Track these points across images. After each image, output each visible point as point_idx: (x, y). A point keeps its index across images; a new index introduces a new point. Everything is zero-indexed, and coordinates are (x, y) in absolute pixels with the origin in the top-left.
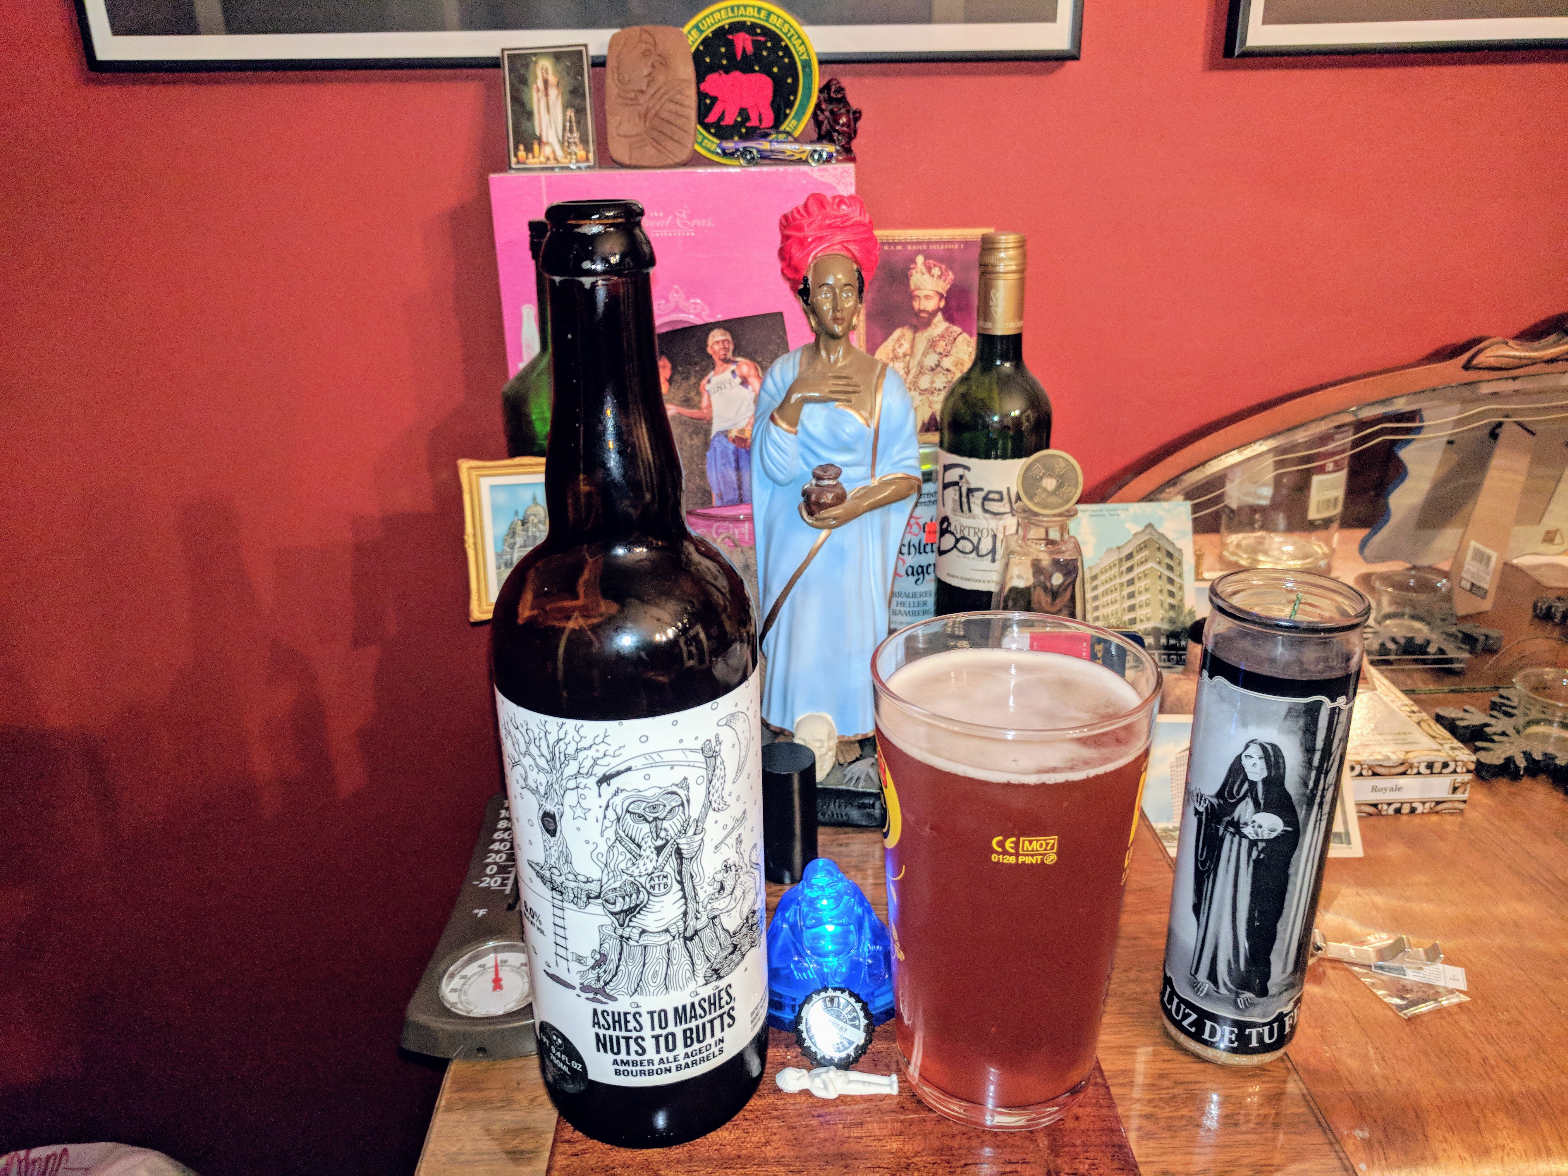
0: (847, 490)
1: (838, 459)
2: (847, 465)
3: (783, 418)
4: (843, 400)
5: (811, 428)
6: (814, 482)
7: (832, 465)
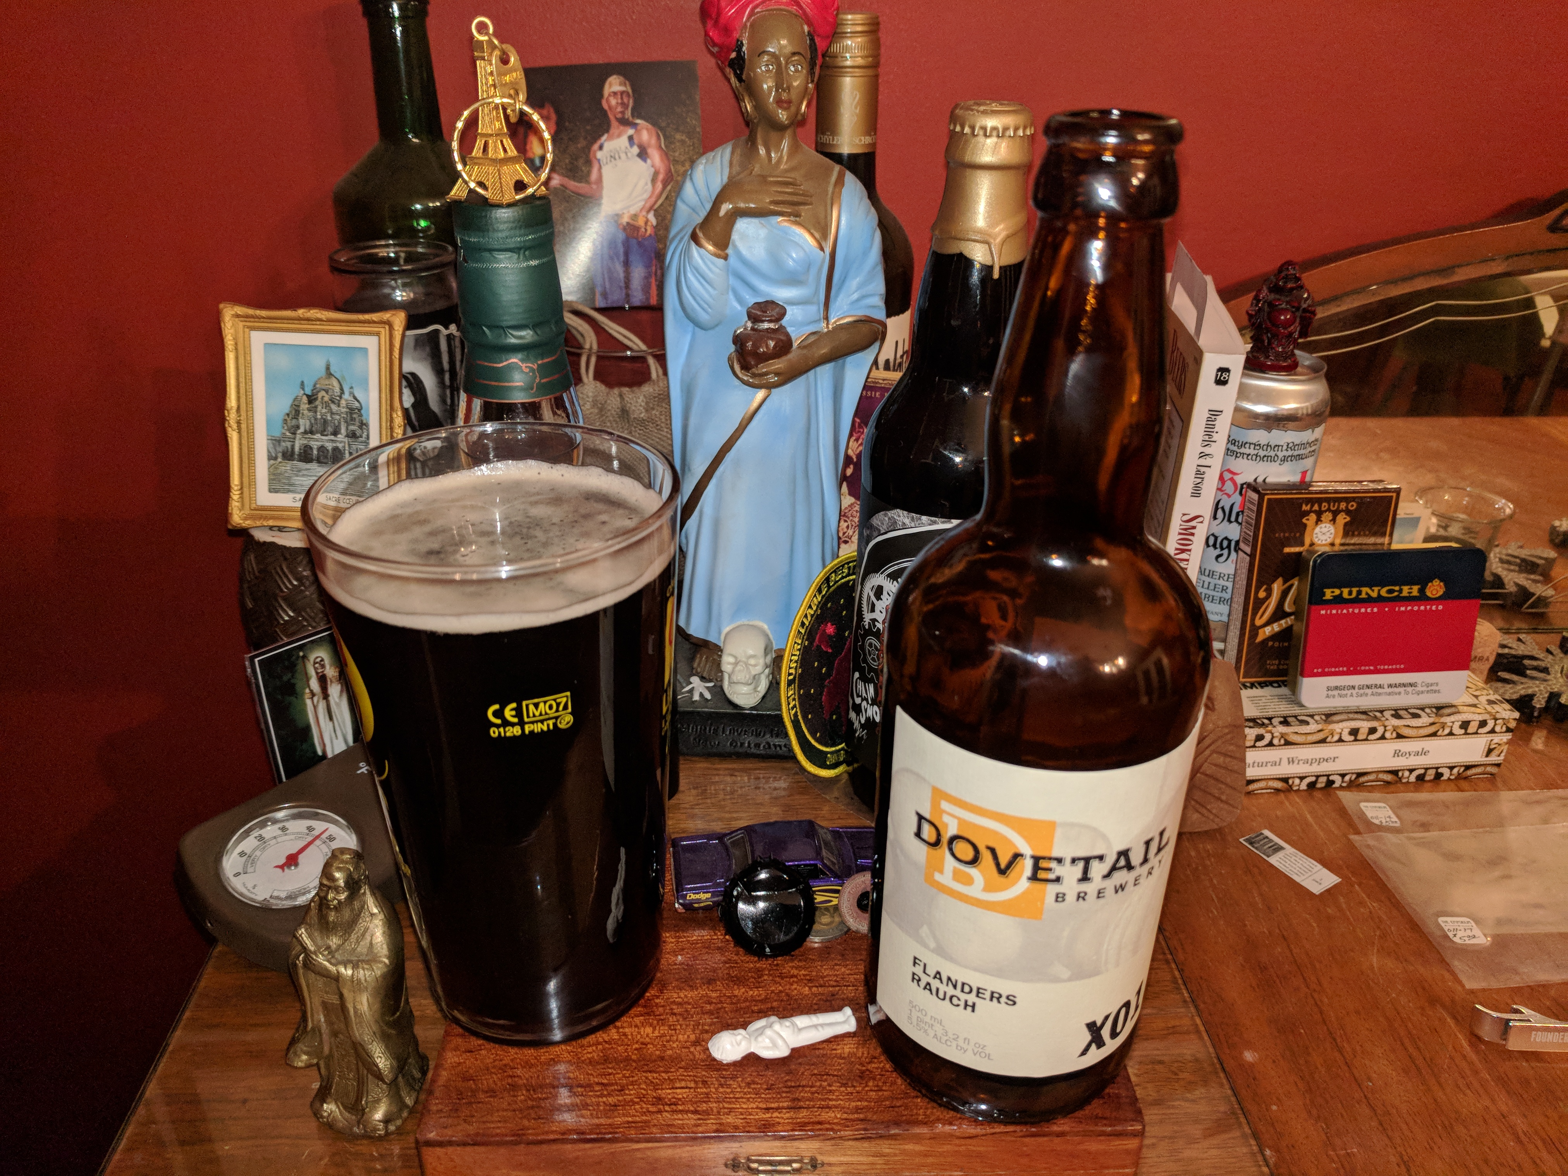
0: (793, 336)
1: (781, 294)
2: (792, 303)
3: (709, 238)
4: (788, 214)
5: (744, 252)
6: (749, 324)
7: (773, 302)
